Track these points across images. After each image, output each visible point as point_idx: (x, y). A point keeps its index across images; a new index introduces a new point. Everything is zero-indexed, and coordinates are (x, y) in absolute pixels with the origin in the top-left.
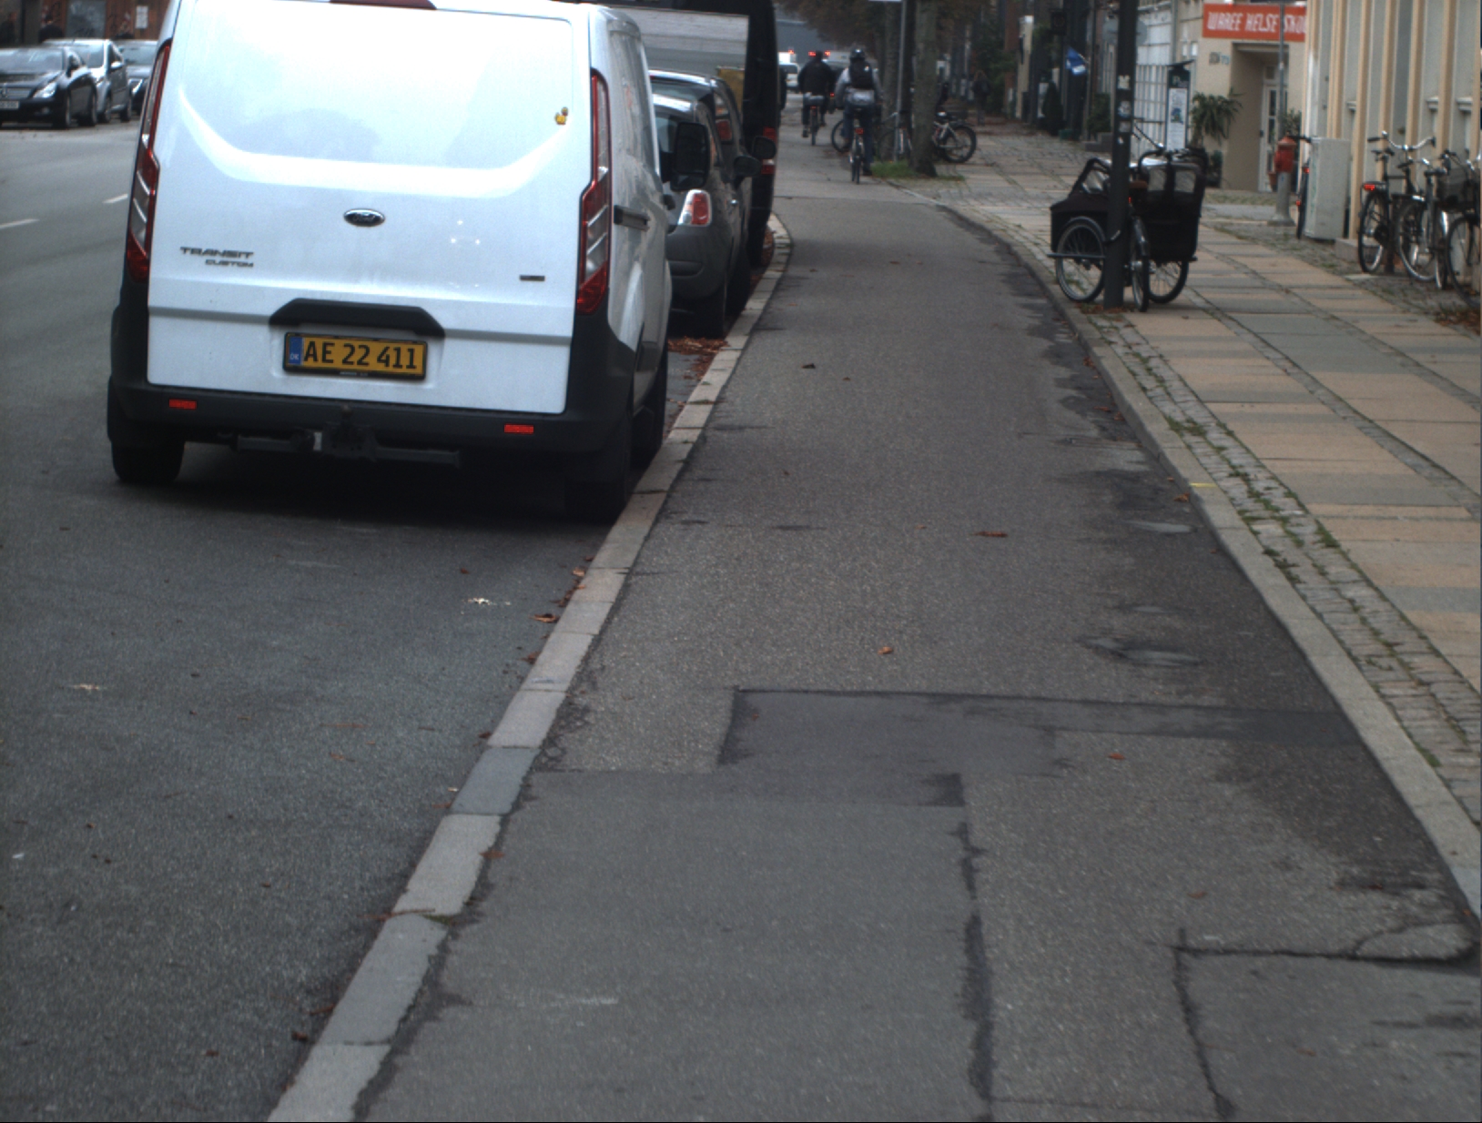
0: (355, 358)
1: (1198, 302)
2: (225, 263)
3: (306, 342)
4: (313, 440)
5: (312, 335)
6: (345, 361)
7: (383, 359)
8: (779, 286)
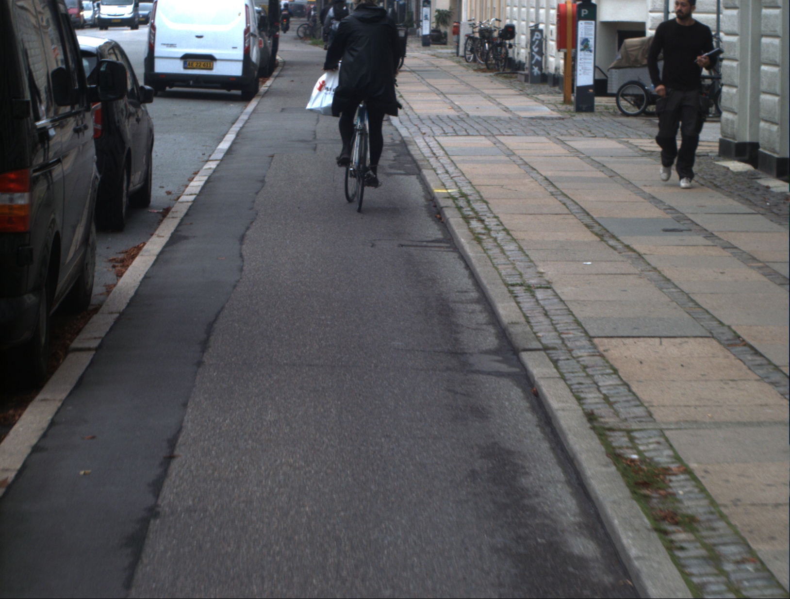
0: (198, 65)
1: (407, 69)
2: (170, 47)
3: (188, 63)
4: (190, 83)
5: (189, 61)
6: (196, 66)
7: (204, 65)
8: (281, 70)
